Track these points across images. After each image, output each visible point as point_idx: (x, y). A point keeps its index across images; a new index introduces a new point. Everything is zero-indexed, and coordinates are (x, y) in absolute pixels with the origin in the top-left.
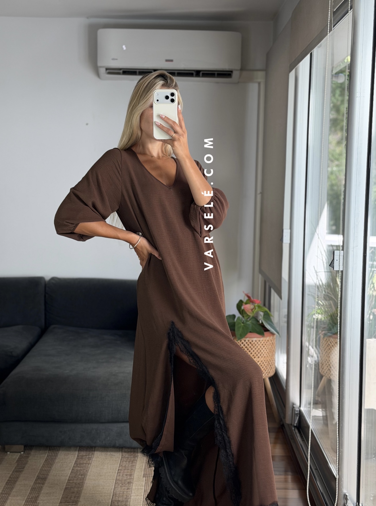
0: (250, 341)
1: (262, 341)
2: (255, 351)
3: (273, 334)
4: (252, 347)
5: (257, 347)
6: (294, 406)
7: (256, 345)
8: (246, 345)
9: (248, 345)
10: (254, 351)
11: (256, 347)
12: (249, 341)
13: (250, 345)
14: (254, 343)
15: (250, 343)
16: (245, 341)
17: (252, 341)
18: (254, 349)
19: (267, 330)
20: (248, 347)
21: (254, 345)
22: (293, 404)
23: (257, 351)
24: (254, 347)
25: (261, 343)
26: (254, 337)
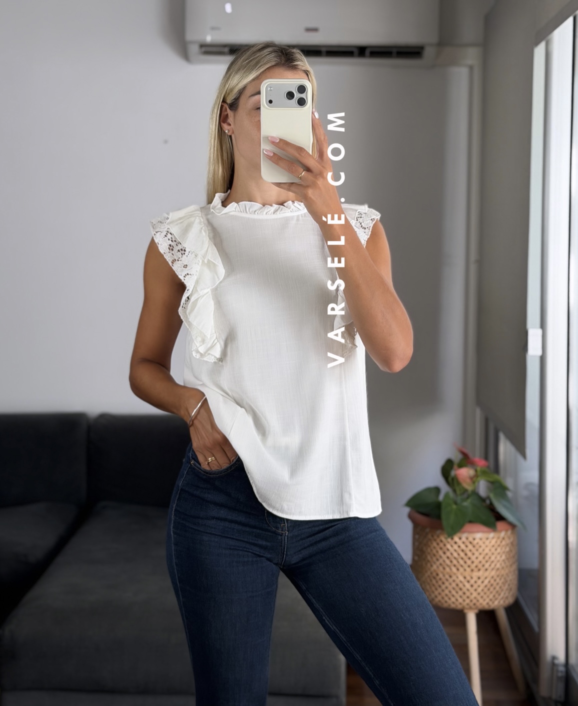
0: (471, 539)
1: (493, 538)
2: (480, 558)
3: (513, 526)
4: (474, 550)
5: (484, 550)
6: (556, 662)
7: (480, 547)
8: (463, 547)
9: (467, 546)
10: (477, 558)
11: (481, 550)
12: (467, 539)
13: (470, 547)
14: (478, 543)
15: (471, 543)
16: (460, 538)
17: (474, 539)
18: (477, 554)
19: (500, 518)
20: (467, 550)
21: (477, 547)
22: (554, 658)
23: (484, 558)
24: (477, 550)
25: (490, 542)
26: (478, 532)
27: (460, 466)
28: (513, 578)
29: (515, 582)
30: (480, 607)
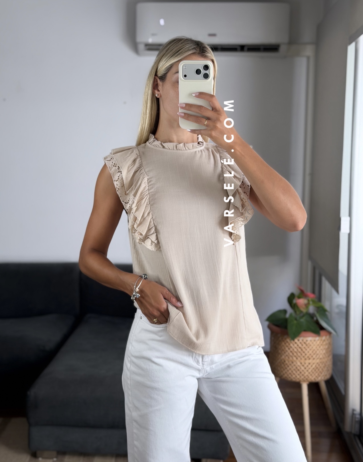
0: (305, 341)
1: (318, 340)
2: (310, 352)
3: (330, 333)
4: (306, 347)
5: (312, 347)
6: (355, 412)
7: (310, 345)
8: (300, 345)
9: (302, 345)
10: (308, 352)
11: (310, 347)
12: (303, 340)
13: (304, 345)
14: (309, 343)
15: (305, 343)
16: (298, 340)
17: (307, 341)
18: (308, 350)
19: (322, 328)
20: (302, 347)
21: (309, 345)
22: (353, 410)
23: (313, 352)
24: (309, 347)
25: (316, 343)
26: (309, 336)
27: (299, 297)
28: (329, 363)
29: (331, 366)
30: (310, 381)
